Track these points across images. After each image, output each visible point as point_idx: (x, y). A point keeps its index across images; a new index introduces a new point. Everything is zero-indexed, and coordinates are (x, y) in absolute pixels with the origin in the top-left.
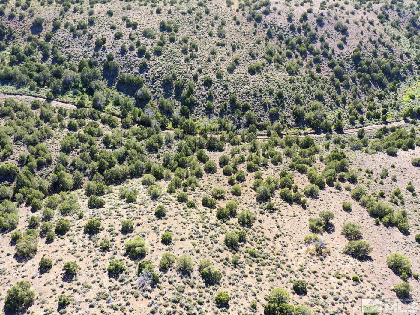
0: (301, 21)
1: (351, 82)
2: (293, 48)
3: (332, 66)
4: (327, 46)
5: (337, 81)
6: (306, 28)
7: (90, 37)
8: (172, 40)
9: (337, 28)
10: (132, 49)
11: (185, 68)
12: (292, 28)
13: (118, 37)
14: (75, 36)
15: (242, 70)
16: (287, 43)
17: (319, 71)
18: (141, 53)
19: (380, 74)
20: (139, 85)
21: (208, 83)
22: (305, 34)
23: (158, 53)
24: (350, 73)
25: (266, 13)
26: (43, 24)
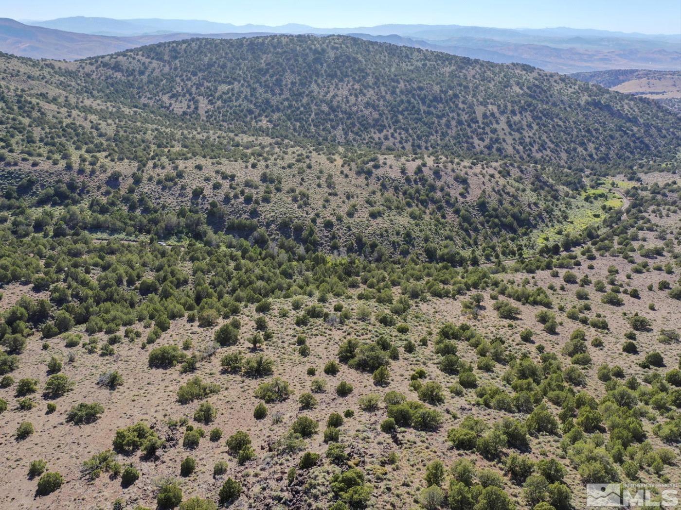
0: (416, 173)
1: (479, 226)
2: (411, 197)
3: (457, 212)
4: (448, 194)
5: (466, 225)
6: (423, 180)
7: (183, 188)
8: (278, 190)
9: (457, 179)
10: (236, 197)
11: (299, 213)
12: (408, 180)
13: (216, 187)
14: (164, 188)
15: (363, 215)
16: (405, 193)
17: (444, 217)
18: (248, 200)
19: (510, 219)
20: (253, 228)
21: (329, 225)
22: (423, 185)
23: (266, 200)
24: (478, 219)
25: (376, 167)
26: (120, 178)
